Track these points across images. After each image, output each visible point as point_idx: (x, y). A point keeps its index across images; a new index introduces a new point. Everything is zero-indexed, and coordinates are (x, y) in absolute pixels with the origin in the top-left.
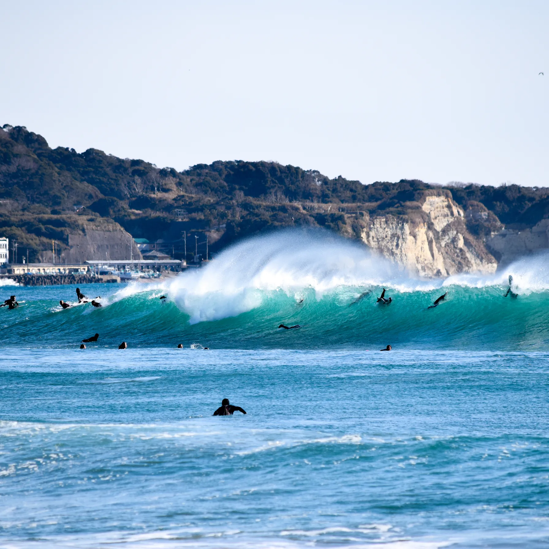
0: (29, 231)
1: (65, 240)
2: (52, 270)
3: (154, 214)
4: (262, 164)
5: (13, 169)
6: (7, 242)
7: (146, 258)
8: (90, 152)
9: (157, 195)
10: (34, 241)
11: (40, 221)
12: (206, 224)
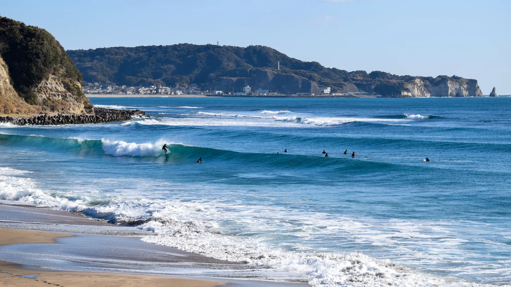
0: (334, 86)
1: (342, 88)
2: (340, 94)
3: (358, 82)
4: (377, 71)
5: (323, 72)
6: (330, 88)
7: (360, 92)
8: (333, 68)
9: (355, 78)
10: (336, 88)
11: (336, 83)
12: (371, 84)
